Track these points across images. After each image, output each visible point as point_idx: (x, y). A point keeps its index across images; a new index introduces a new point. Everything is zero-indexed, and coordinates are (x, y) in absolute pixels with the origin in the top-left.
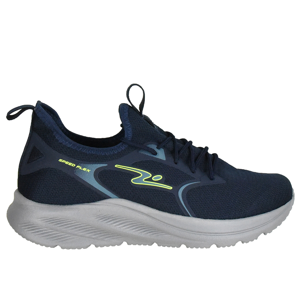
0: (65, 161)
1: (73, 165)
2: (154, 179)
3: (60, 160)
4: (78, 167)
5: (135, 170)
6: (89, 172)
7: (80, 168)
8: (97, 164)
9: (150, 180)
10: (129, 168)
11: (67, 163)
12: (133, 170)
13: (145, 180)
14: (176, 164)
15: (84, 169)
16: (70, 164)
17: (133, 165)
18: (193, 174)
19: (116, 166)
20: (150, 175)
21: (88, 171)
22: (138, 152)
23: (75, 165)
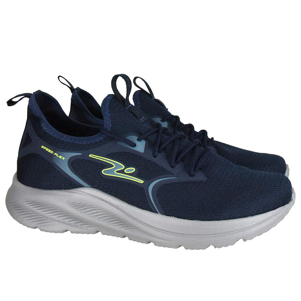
0: (46, 148)
1: (52, 152)
2: (126, 171)
3: (42, 146)
4: (55, 154)
5: (108, 161)
6: (64, 160)
7: (57, 156)
8: (72, 153)
9: (122, 172)
10: (102, 159)
11: (47, 149)
12: (107, 160)
13: (116, 172)
14: (155, 157)
15: (60, 157)
16: (49, 151)
17: (108, 156)
18: (172, 169)
19: (90, 156)
20: (123, 167)
21: (63, 158)
22: (116, 143)
23: (53, 152)
